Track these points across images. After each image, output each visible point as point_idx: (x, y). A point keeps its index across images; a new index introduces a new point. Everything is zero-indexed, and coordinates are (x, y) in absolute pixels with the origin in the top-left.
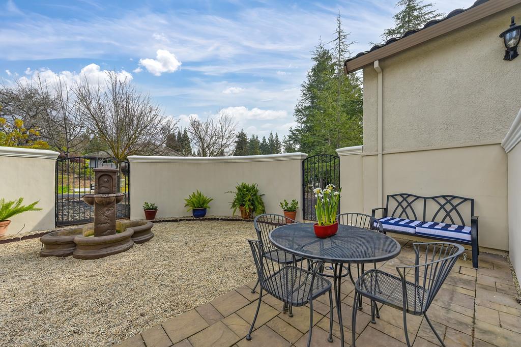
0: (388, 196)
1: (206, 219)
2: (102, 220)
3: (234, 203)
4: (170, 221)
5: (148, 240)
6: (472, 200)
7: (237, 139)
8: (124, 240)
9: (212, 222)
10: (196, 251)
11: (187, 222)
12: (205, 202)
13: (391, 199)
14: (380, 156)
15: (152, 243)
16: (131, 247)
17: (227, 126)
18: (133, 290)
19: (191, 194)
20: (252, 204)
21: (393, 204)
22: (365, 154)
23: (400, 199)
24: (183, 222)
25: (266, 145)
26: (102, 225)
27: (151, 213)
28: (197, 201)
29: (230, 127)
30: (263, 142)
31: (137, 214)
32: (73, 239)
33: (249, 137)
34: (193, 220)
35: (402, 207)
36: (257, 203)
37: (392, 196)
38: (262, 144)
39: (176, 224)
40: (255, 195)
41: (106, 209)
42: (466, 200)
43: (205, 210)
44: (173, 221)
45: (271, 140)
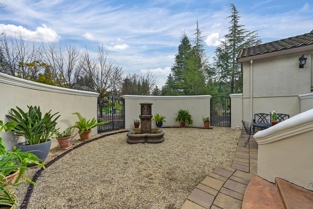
0: (255, 114)
2: (148, 127)
3: (177, 119)
6: (289, 115)
13: (256, 115)
14: (251, 98)
21: (257, 118)
22: (244, 97)
23: (260, 116)
35: (261, 118)
37: (257, 114)
41: (149, 121)
42: (286, 115)
43: (162, 123)
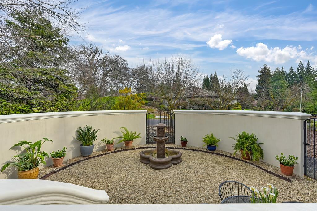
1: (215, 153)
2: (160, 149)
3: (236, 146)
4: (194, 150)
5: (178, 163)
7: (259, 74)
8: (167, 163)
9: (219, 156)
10: (201, 180)
11: (203, 153)
12: (215, 142)
15: (180, 166)
16: (170, 166)
17: (238, 80)
18: (165, 195)
19: (207, 135)
20: (250, 150)
24: (201, 152)
25: (295, 74)
26: (160, 152)
27: (184, 143)
28: (209, 140)
29: (241, 80)
30: (291, 72)
31: (178, 142)
32: (149, 157)
33: (272, 71)
34: (207, 152)
36: (254, 151)
38: (288, 74)
39: (196, 153)
40: (254, 143)
41: (161, 144)
43: (215, 147)
44: (195, 150)
45: (301, 69)
